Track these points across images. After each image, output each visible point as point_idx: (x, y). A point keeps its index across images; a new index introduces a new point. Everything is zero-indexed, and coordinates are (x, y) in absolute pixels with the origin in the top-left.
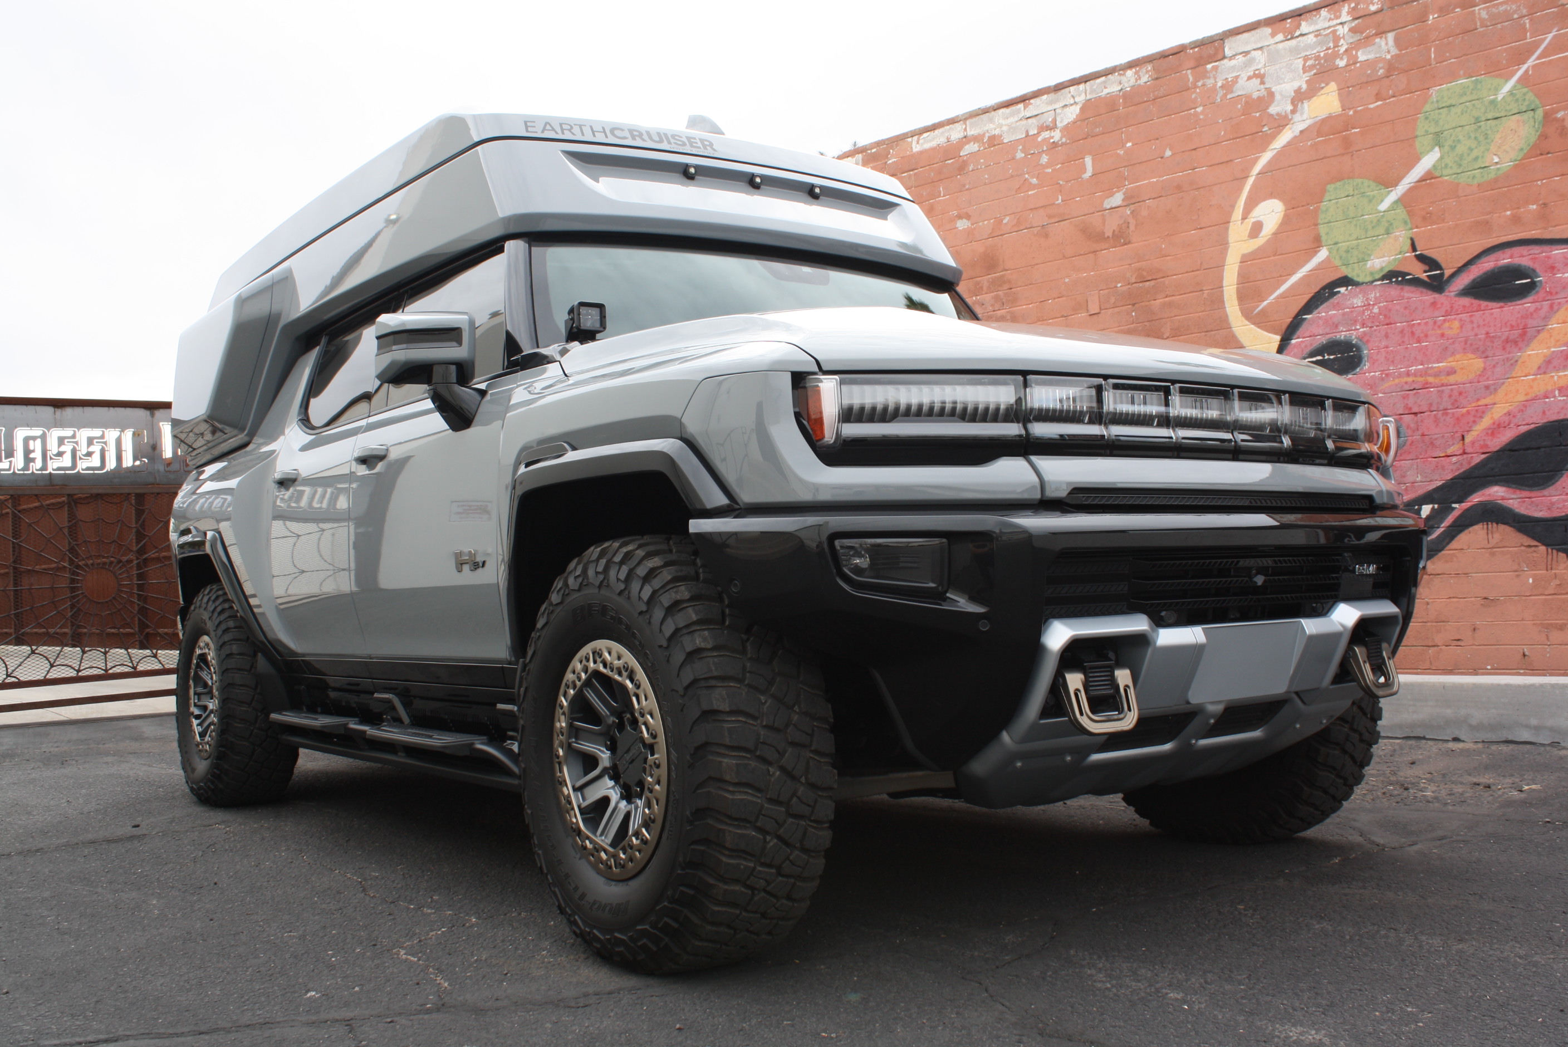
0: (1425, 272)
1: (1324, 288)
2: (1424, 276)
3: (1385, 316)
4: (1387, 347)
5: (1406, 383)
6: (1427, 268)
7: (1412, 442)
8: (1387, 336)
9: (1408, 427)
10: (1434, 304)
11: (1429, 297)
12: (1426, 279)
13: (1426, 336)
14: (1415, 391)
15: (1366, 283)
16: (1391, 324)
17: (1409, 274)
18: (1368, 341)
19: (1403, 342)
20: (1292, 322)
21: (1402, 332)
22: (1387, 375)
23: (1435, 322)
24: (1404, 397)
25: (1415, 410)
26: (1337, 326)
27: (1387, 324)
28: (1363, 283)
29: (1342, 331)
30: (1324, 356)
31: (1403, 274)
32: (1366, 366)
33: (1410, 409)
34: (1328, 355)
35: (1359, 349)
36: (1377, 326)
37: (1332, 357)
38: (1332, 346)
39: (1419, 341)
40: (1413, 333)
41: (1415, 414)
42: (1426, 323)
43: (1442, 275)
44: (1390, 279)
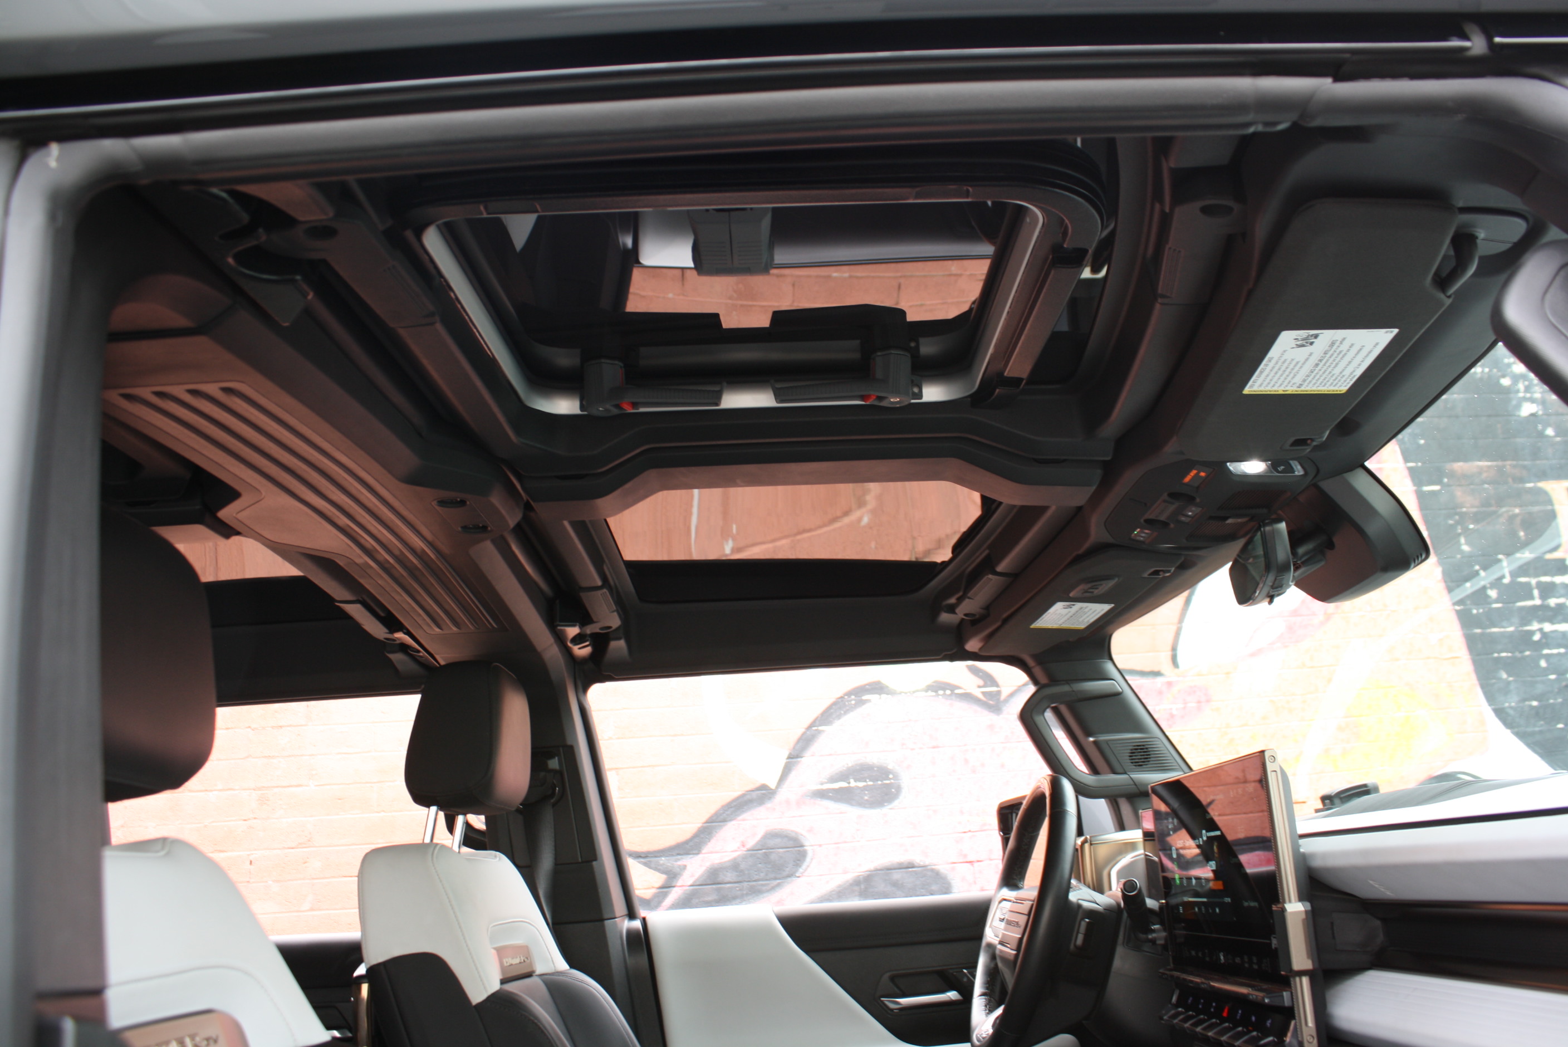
0: (979, 687)
1: (849, 694)
2: (978, 693)
4: (933, 776)
6: (981, 682)
8: (933, 763)
9: (963, 879)
10: (991, 727)
11: (986, 717)
12: (981, 696)
14: (970, 834)
15: (906, 693)
17: (959, 688)
18: (908, 767)
20: (804, 734)
25: (971, 857)
26: (867, 746)
27: (934, 747)
28: (900, 693)
29: (874, 753)
30: (849, 783)
31: (953, 688)
32: (905, 798)
33: (965, 856)
35: (896, 777)
36: (921, 748)
37: (861, 784)
38: (860, 771)
40: (966, 761)
41: (971, 862)
43: (999, 693)
44: (936, 692)
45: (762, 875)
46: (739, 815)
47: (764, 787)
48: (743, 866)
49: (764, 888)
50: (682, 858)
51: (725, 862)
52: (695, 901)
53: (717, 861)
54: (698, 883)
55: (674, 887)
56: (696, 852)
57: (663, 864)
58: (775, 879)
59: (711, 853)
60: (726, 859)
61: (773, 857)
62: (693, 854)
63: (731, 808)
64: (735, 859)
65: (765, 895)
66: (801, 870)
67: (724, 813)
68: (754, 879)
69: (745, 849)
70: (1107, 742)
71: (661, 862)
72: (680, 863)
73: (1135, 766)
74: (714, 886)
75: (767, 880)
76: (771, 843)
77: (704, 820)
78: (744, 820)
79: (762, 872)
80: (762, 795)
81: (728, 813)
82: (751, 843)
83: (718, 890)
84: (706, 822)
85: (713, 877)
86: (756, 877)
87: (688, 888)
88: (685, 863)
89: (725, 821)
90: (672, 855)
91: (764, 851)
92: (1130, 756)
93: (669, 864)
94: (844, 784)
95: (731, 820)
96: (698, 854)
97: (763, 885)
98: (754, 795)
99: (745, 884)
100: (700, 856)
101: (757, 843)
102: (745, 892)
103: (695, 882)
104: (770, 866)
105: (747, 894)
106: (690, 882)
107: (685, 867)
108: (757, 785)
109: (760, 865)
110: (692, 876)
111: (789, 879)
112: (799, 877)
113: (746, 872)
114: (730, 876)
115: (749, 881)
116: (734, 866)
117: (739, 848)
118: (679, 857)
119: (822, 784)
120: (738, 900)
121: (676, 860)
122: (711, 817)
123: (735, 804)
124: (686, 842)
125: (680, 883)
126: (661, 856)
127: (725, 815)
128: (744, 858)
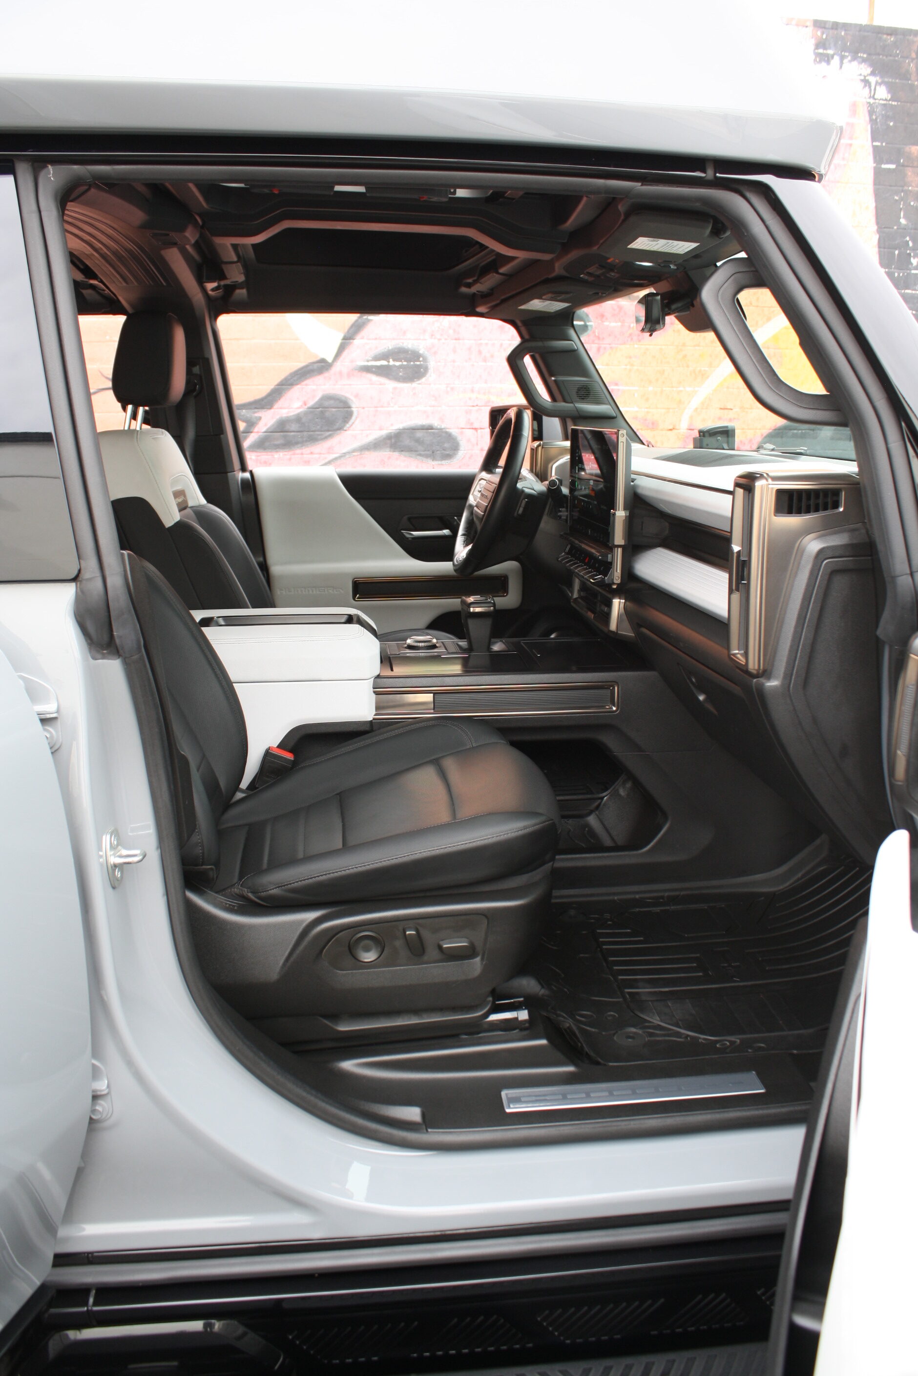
3: (454, 331)
4: (454, 361)
5: (470, 399)
7: (472, 456)
8: (454, 351)
9: (469, 441)
13: (492, 356)
14: (477, 407)
16: (459, 339)
18: (435, 353)
19: (470, 359)
20: (356, 321)
21: (470, 349)
22: (452, 389)
23: (501, 345)
24: (467, 412)
25: (476, 425)
26: (405, 333)
27: (456, 339)
29: (409, 339)
30: (389, 362)
32: (431, 376)
33: (472, 424)
34: (394, 360)
35: (425, 360)
36: (446, 339)
37: (398, 364)
38: (397, 353)
39: (485, 360)
40: (480, 352)
41: (476, 429)
42: (493, 345)
45: (318, 427)
46: (303, 381)
47: (323, 361)
48: (304, 420)
49: (319, 437)
50: (258, 411)
51: (290, 416)
52: (267, 444)
53: (284, 415)
54: (270, 430)
55: (252, 432)
56: (269, 407)
57: (243, 416)
58: (328, 431)
59: (281, 408)
60: (292, 414)
61: (327, 414)
62: (267, 408)
63: (298, 374)
64: (298, 414)
65: (320, 442)
66: (348, 425)
67: (291, 379)
68: (312, 430)
69: (306, 407)
70: (563, 381)
71: (242, 414)
72: (256, 415)
73: (580, 398)
74: (282, 434)
75: (321, 431)
76: (326, 404)
77: (276, 383)
78: (306, 385)
79: (318, 425)
80: (321, 367)
81: (295, 378)
82: (311, 403)
83: (285, 437)
84: (278, 385)
85: (281, 426)
86: (314, 429)
87: (262, 434)
88: (260, 415)
89: (292, 385)
90: (251, 409)
91: (320, 409)
92: (577, 392)
93: (248, 415)
94: (384, 363)
95: (297, 384)
96: (271, 408)
97: (318, 435)
98: (315, 366)
99: (305, 434)
100: (272, 410)
101: (316, 403)
102: (305, 439)
103: (268, 429)
104: (324, 421)
105: (306, 441)
106: (264, 429)
107: (260, 418)
108: (318, 359)
109: (317, 420)
110: (266, 425)
111: (339, 432)
112: (346, 430)
113: (307, 425)
114: (294, 427)
115: (308, 431)
116: (298, 419)
117: (301, 406)
118: (256, 410)
119: (368, 361)
120: (299, 445)
121: (255, 413)
122: (282, 381)
123: (300, 372)
124: (262, 399)
125: (256, 430)
126: (242, 409)
127: (292, 380)
128: (306, 414)
